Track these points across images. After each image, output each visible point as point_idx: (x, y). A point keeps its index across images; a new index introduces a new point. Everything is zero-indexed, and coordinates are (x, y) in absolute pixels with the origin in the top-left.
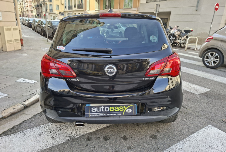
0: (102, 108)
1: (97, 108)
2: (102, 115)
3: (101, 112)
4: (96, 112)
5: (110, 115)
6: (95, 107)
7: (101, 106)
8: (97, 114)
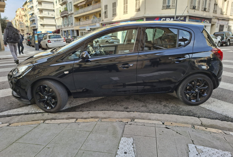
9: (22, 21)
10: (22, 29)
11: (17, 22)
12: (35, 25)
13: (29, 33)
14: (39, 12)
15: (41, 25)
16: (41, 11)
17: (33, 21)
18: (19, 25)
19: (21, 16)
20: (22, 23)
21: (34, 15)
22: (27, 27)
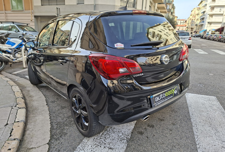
0: (161, 95)
1: (158, 97)
2: (162, 102)
3: (162, 99)
4: (159, 101)
5: (167, 99)
6: (157, 96)
7: (160, 95)
8: (159, 102)
9: (194, 20)
10: (192, 27)
11: (190, 20)
12: (203, 23)
13: (197, 31)
14: (210, 10)
15: (208, 22)
16: (213, 8)
17: (203, 19)
18: (191, 23)
19: (194, 15)
20: (194, 22)
21: (205, 13)
22: (196, 25)
